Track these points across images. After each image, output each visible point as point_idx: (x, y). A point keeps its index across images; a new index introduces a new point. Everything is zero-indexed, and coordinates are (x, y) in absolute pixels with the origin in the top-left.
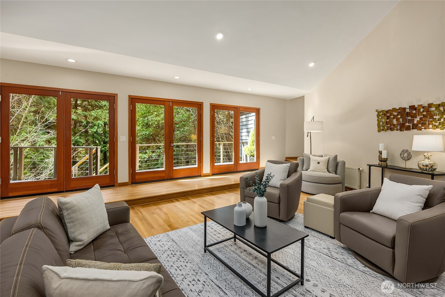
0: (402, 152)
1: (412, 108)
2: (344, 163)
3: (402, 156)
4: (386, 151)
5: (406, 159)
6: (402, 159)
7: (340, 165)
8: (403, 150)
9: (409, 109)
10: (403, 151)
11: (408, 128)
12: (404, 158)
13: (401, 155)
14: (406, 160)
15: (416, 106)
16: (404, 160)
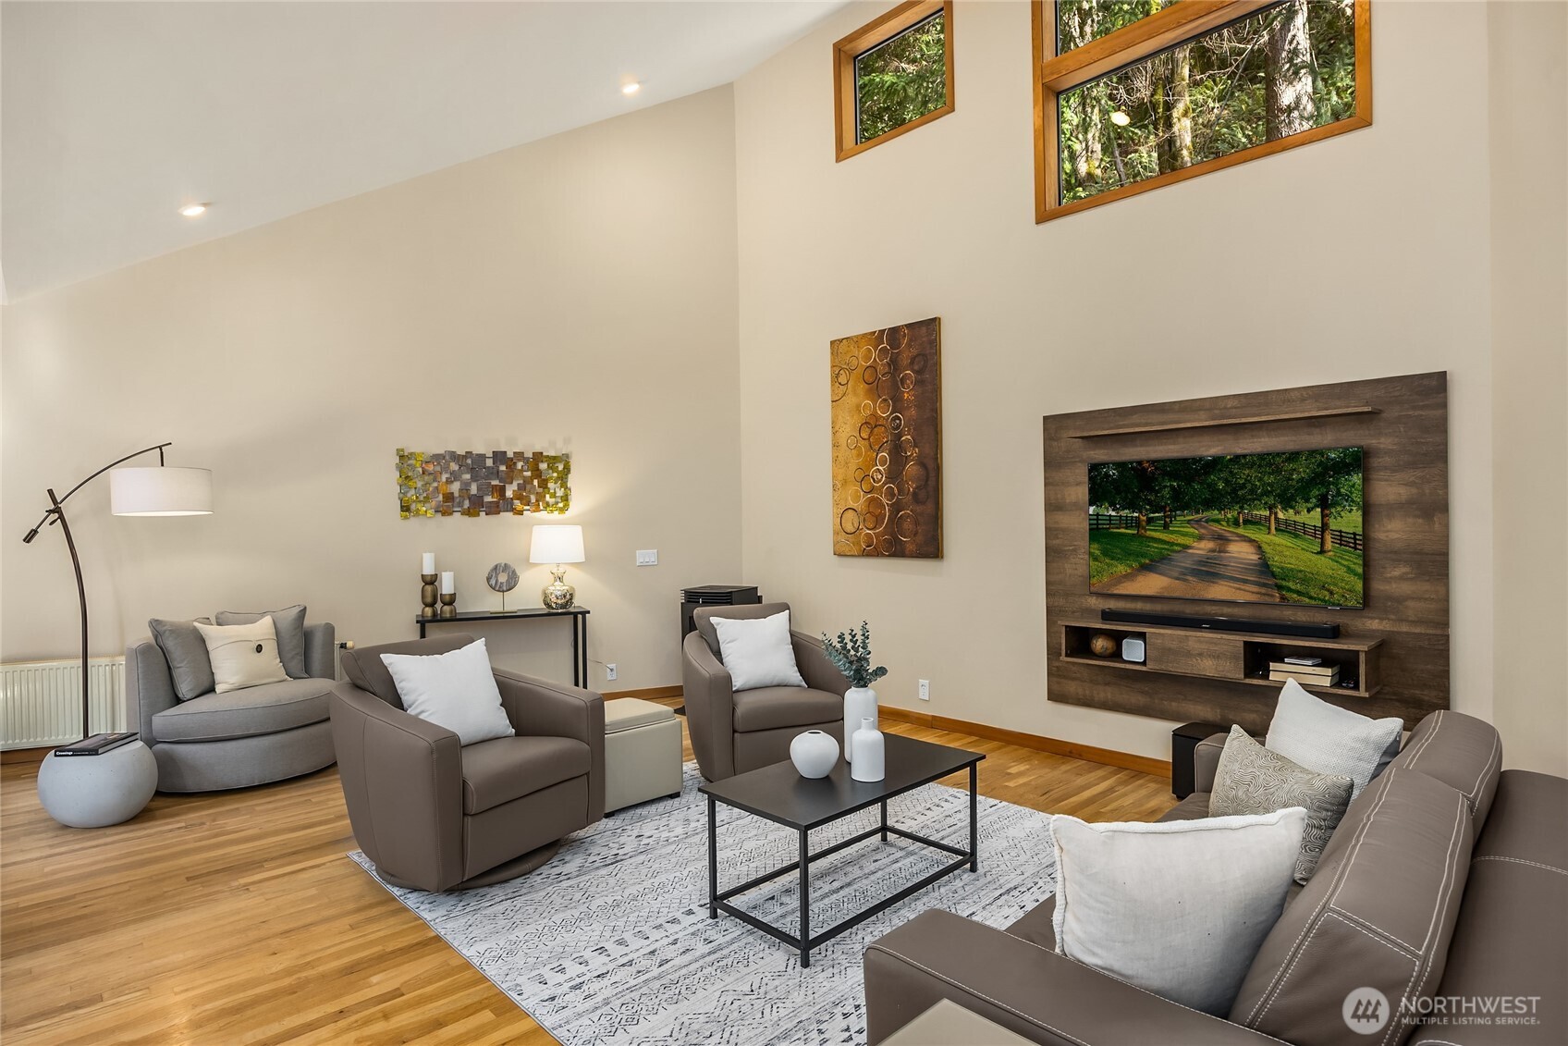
0: (492, 571)
1: (499, 456)
2: (330, 631)
3: (493, 582)
4: (452, 573)
5: (505, 589)
6: (494, 589)
7: (318, 641)
8: (496, 566)
9: (491, 460)
10: (496, 568)
11: (494, 510)
12: (500, 587)
13: (488, 579)
14: (503, 591)
15: (510, 455)
16: (498, 591)
